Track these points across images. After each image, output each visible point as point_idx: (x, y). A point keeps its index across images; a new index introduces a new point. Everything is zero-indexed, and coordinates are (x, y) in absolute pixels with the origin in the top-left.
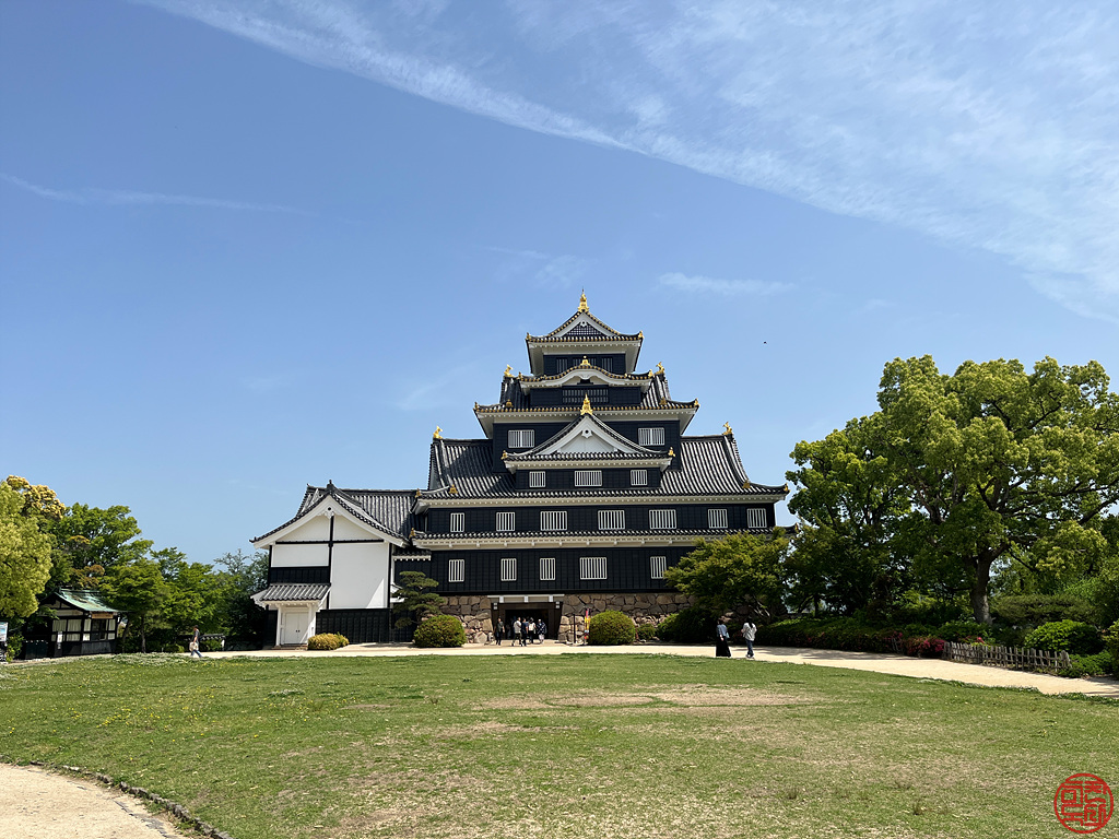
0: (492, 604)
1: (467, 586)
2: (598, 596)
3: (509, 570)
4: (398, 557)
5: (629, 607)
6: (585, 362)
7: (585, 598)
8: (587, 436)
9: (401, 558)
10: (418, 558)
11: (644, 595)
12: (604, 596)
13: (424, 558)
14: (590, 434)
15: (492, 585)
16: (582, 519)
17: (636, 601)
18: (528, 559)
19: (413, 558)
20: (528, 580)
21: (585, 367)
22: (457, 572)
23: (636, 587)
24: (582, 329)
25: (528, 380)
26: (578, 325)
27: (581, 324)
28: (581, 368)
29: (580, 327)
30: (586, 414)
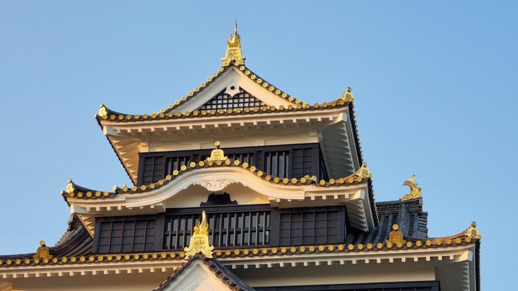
6: (218, 155)
21: (217, 166)
24: (231, 101)
25: (84, 197)
26: (222, 93)
27: (228, 92)
28: (206, 166)
29: (225, 97)
30: (199, 256)
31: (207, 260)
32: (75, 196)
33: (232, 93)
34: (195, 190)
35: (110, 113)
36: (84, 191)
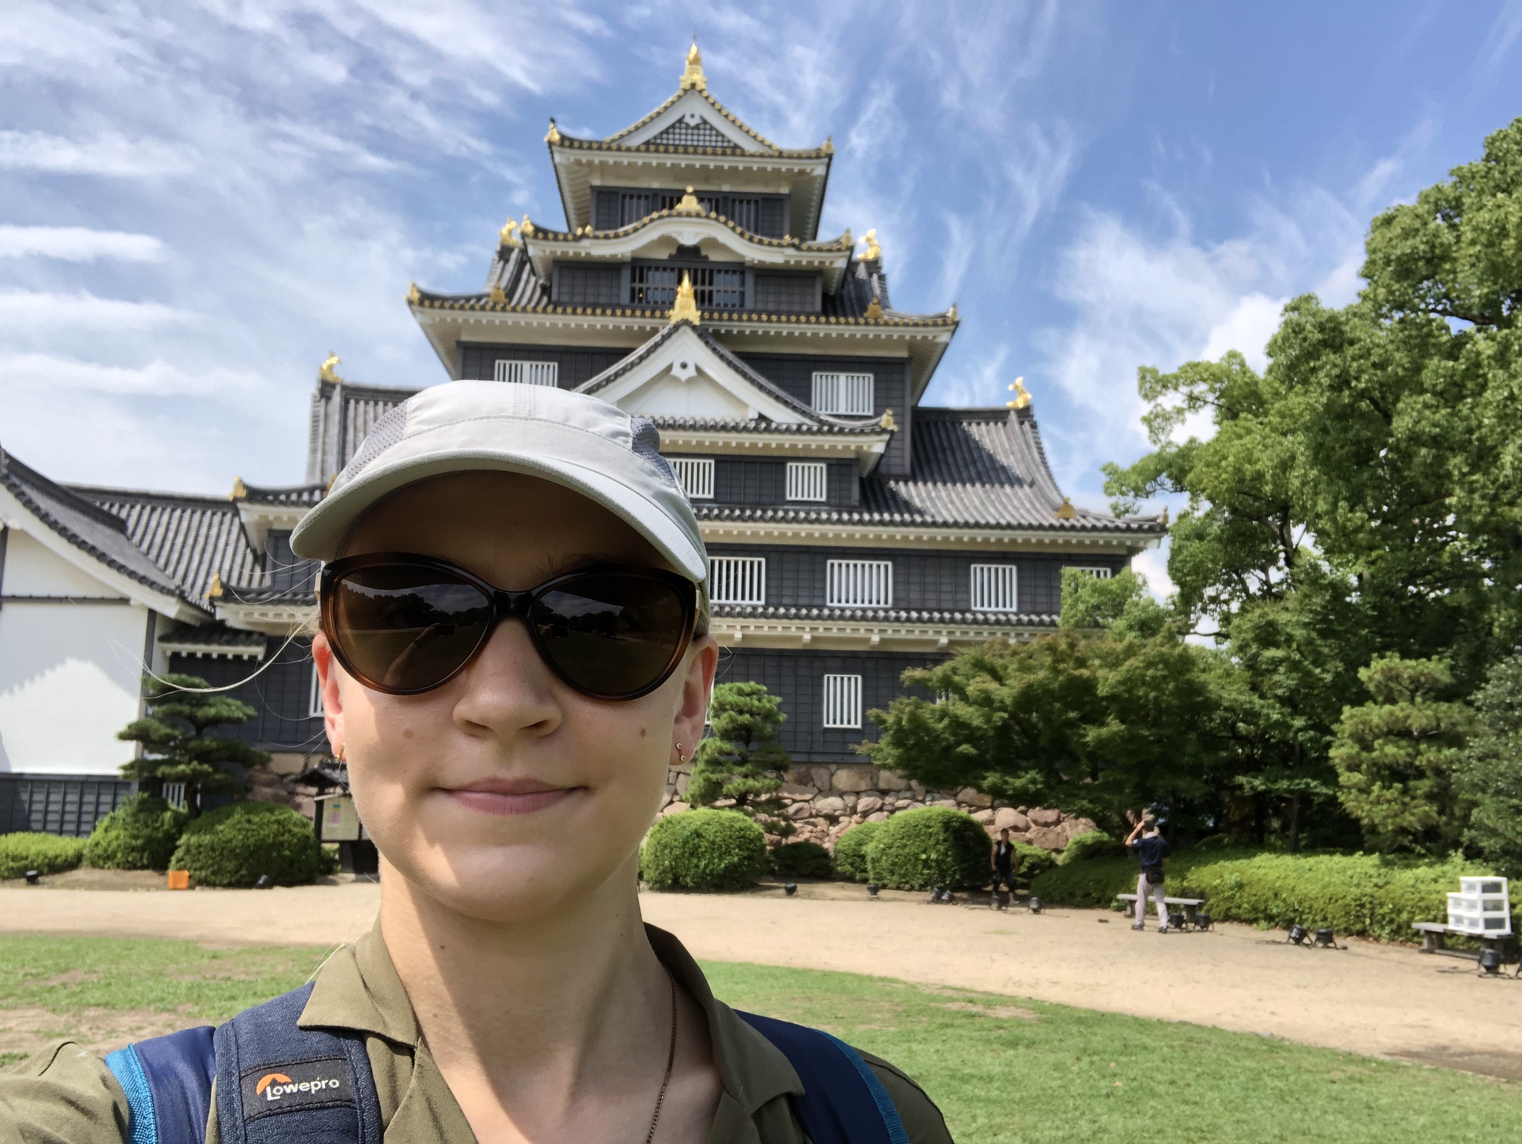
4: (176, 647)
6: (689, 203)
8: (683, 375)
9: (185, 648)
10: (230, 651)
11: (804, 770)
13: (246, 651)
14: (691, 372)
19: (215, 650)
21: (689, 215)
23: (788, 747)
24: (690, 131)
25: (546, 238)
26: (680, 121)
27: (688, 120)
28: (679, 215)
29: (683, 126)
30: (686, 322)
31: (694, 328)
32: (535, 237)
33: (693, 122)
34: (666, 241)
35: (563, 138)
36: (545, 232)
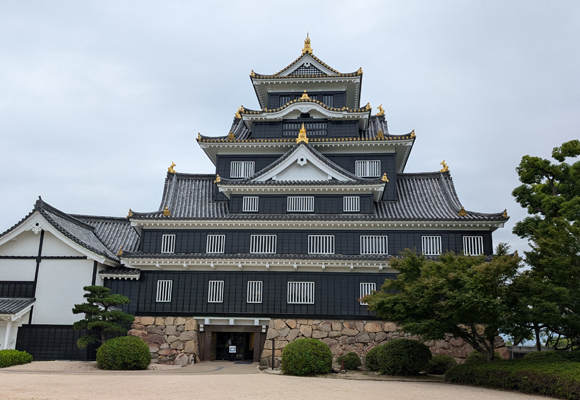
0: (198, 326)
1: (174, 306)
2: (305, 321)
3: (216, 293)
4: (105, 275)
5: (335, 334)
6: (305, 96)
7: (292, 322)
8: (302, 164)
9: (109, 276)
10: (126, 276)
11: (352, 322)
12: (311, 322)
13: (132, 277)
14: (305, 162)
15: (199, 306)
16: (292, 243)
17: (343, 327)
18: (236, 281)
19: (120, 276)
20: (234, 302)
21: (305, 101)
22: (164, 292)
23: (345, 313)
24: (306, 69)
26: (302, 66)
27: (305, 65)
28: (301, 101)
30: (302, 142)
31: (306, 144)
32: (245, 113)
34: (296, 111)
35: (256, 75)
36: (249, 111)
